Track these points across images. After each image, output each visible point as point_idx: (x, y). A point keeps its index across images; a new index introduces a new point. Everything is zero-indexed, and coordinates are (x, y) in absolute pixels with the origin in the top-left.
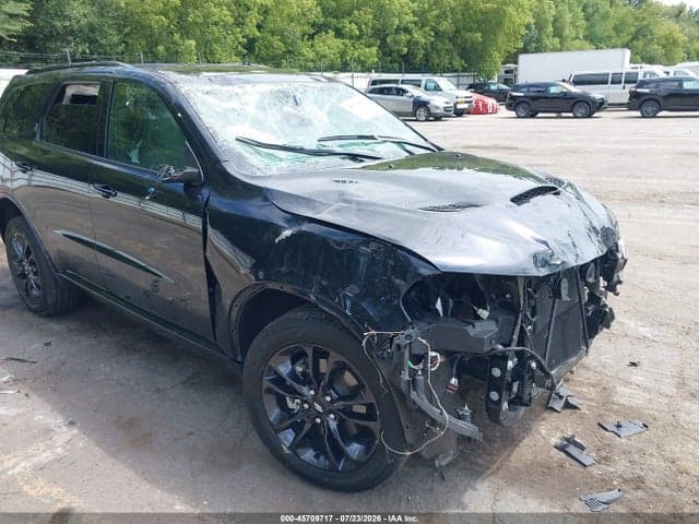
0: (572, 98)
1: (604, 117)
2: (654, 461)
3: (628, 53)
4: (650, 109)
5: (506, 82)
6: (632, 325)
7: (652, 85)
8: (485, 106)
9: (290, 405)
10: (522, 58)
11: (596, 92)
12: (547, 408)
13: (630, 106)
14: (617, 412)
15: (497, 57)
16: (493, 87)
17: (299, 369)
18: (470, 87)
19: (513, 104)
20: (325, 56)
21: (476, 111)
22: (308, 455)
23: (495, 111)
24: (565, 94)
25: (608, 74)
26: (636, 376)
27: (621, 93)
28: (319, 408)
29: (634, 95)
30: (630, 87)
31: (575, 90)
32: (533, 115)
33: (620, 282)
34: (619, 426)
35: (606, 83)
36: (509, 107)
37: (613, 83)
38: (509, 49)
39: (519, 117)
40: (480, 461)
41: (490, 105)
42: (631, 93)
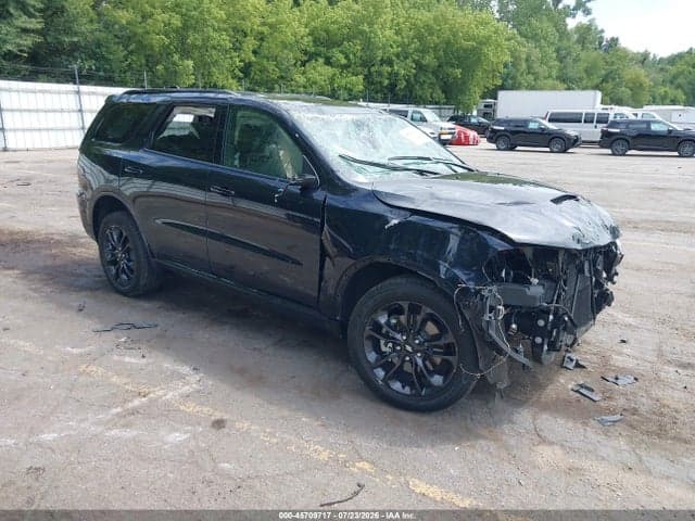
0: (550, 134)
1: (579, 153)
2: (644, 400)
3: (599, 94)
4: (620, 148)
5: (485, 115)
6: (620, 317)
7: (622, 126)
8: (467, 137)
9: (384, 349)
10: (501, 94)
11: (571, 130)
12: (562, 367)
13: (602, 144)
14: (614, 371)
15: (477, 92)
16: (473, 120)
17: (394, 321)
18: (452, 119)
19: (494, 137)
20: (315, 83)
21: (458, 142)
22: (397, 386)
23: (476, 143)
24: (543, 130)
25: (581, 114)
26: (626, 349)
27: (593, 132)
28: (409, 348)
29: (605, 134)
30: (601, 127)
31: (552, 126)
32: (512, 148)
33: (617, 274)
34: (617, 379)
35: (580, 122)
36: (490, 140)
37: (585, 122)
38: (488, 85)
39: (499, 149)
40: (519, 398)
41: (471, 137)
42: (603, 131)
